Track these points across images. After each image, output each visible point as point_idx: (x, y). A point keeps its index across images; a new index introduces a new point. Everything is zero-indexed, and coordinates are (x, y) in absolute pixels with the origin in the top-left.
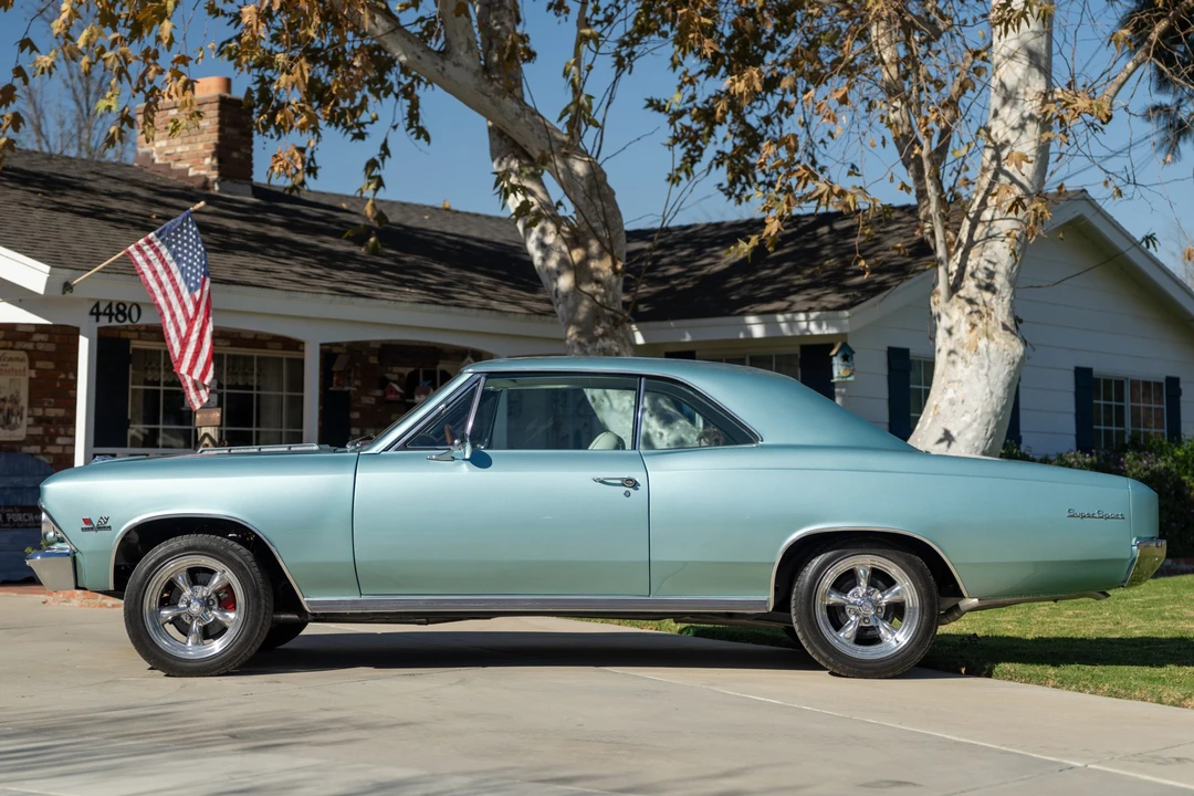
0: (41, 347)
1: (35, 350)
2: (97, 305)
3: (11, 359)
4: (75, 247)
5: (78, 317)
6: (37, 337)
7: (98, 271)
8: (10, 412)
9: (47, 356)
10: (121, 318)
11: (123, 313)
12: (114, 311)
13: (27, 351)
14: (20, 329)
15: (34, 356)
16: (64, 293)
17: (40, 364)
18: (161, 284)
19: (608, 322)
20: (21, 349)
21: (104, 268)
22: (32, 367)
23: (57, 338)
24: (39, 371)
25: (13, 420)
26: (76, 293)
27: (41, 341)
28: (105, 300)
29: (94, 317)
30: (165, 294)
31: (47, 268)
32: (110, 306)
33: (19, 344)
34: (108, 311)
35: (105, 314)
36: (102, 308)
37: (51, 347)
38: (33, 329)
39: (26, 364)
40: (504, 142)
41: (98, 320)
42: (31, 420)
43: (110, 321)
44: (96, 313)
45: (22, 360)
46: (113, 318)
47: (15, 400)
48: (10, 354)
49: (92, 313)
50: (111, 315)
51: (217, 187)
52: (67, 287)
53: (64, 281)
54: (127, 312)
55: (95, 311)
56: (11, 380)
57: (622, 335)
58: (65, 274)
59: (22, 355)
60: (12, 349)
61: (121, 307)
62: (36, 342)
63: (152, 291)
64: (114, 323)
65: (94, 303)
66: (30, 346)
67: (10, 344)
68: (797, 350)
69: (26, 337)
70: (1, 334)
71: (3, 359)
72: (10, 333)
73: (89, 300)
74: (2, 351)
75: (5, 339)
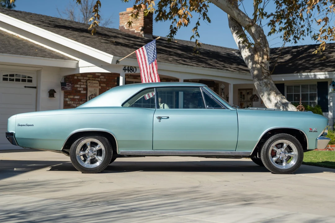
0: (102, 80)
1: (101, 81)
2: (125, 67)
3: (94, 83)
4: (117, 51)
5: (120, 71)
6: (101, 77)
7: (127, 57)
9: (104, 82)
10: (131, 71)
11: (131, 69)
12: (129, 69)
13: (98, 81)
14: (97, 74)
15: (100, 82)
16: (116, 64)
17: (102, 85)
18: (142, 62)
19: (266, 74)
20: (97, 80)
21: (128, 56)
22: (100, 86)
23: (106, 77)
24: (102, 87)
26: (120, 64)
27: (102, 78)
28: (127, 66)
29: (124, 71)
30: (143, 65)
31: (112, 56)
32: (128, 68)
33: (97, 79)
34: (128, 69)
35: (127, 70)
37: (105, 80)
38: (100, 74)
39: (98, 85)
40: (233, 22)
41: (125, 72)
43: (128, 72)
44: (125, 70)
45: (97, 84)
46: (129, 71)
47: (95, 95)
48: (94, 82)
49: (123, 70)
50: (128, 70)
51: (143, 35)
52: (118, 62)
53: (116, 60)
54: (133, 69)
55: (124, 69)
56: (94, 89)
57: (270, 78)
58: (117, 58)
59: (97, 82)
60: (95, 80)
61: (131, 68)
62: (101, 78)
63: (139, 63)
64: (129, 72)
65: (124, 67)
66: (99, 80)
67: (94, 79)
68: (316, 83)
69: (98, 77)
70: (91, 76)
71: (92, 83)
72: (94, 76)
73: (123, 66)
74: (92, 81)
75: (93, 77)
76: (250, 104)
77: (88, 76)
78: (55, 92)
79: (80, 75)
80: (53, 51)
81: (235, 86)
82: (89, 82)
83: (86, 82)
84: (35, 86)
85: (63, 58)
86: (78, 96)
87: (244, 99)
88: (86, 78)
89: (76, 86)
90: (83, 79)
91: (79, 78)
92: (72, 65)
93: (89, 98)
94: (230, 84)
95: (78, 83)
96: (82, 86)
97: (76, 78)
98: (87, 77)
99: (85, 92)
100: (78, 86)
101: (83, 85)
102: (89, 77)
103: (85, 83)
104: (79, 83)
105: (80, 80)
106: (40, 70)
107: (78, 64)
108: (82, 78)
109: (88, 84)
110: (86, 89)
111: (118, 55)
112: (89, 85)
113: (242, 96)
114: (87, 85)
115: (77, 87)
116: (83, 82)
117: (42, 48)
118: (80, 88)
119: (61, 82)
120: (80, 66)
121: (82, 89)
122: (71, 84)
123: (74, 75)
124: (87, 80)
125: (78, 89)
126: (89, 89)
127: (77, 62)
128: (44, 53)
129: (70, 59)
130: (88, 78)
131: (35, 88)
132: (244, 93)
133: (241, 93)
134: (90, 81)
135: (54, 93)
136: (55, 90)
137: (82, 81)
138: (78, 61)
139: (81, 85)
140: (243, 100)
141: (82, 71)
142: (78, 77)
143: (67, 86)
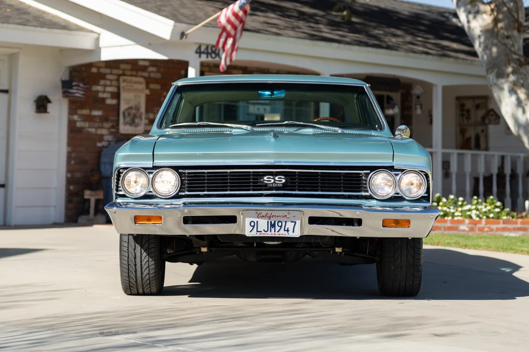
0: (152, 75)
1: (149, 77)
2: (200, 47)
3: (136, 83)
4: (183, 11)
5: (187, 54)
6: (151, 69)
7: (204, 26)
8: (135, 116)
9: (156, 81)
10: (213, 55)
11: (214, 52)
12: (210, 51)
13: (145, 78)
14: (141, 63)
15: (148, 81)
16: (181, 39)
17: (152, 86)
19: (516, 63)
20: (141, 76)
21: (207, 23)
22: (147, 87)
23: (162, 70)
24: (151, 90)
25: (137, 121)
26: (189, 39)
27: (153, 72)
28: (204, 44)
29: (198, 55)
31: (171, 23)
32: (207, 48)
33: (140, 73)
34: (206, 51)
35: (204, 53)
36: (203, 49)
37: (158, 76)
38: (147, 64)
39: (143, 86)
41: (200, 57)
42: (147, 121)
43: (207, 57)
44: (199, 52)
45: (141, 83)
46: (209, 55)
47: (137, 108)
48: (134, 79)
49: (196, 52)
50: (207, 54)
52: (183, 35)
53: (180, 31)
54: (217, 52)
55: (198, 50)
56: (136, 96)
57: (525, 72)
58: (182, 27)
59: (142, 80)
60: (136, 76)
61: (214, 49)
62: (149, 72)
64: (210, 59)
65: (197, 46)
66: (146, 74)
67: (134, 73)
69: (144, 68)
70: (129, 67)
71: (130, 82)
72: (134, 65)
73: (196, 43)
74: (130, 78)
75: (132, 70)
76: (483, 131)
77: (123, 66)
78: (49, 101)
79: (103, 65)
80: (44, 12)
81: (445, 89)
82: (124, 81)
83: (118, 80)
84: (5, 88)
85: (66, 27)
86: (99, 109)
87: (468, 118)
88: (115, 71)
89: (95, 88)
90: (111, 74)
91: (103, 71)
92: (85, 43)
93: (124, 114)
94: (436, 85)
95: (99, 82)
96: (109, 89)
97: (94, 70)
98: (118, 68)
99: (114, 102)
100: (99, 88)
101: (111, 86)
102: (124, 70)
103: (114, 83)
104: (102, 82)
105: (103, 76)
106: (15, 54)
107: (98, 40)
108: (108, 71)
109: (122, 85)
110: (117, 96)
111: (186, 20)
112: (124, 88)
113: (465, 112)
114: (119, 87)
115: (98, 92)
116: (111, 80)
117: (22, 6)
118: (104, 92)
119: (63, 79)
120: (101, 44)
121: (109, 95)
122: (85, 84)
123: (90, 65)
124: (119, 76)
125: (101, 95)
126: (124, 95)
127: (96, 36)
128: (25, 17)
129: (81, 29)
130: (120, 72)
131: (6, 91)
132: (469, 105)
133: (462, 105)
134: (125, 78)
135: (46, 105)
136: (50, 97)
137: (109, 77)
138: (99, 34)
139: (105, 86)
140: (465, 121)
141: (107, 55)
142: (99, 68)
143: (74, 88)
